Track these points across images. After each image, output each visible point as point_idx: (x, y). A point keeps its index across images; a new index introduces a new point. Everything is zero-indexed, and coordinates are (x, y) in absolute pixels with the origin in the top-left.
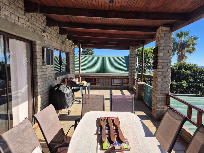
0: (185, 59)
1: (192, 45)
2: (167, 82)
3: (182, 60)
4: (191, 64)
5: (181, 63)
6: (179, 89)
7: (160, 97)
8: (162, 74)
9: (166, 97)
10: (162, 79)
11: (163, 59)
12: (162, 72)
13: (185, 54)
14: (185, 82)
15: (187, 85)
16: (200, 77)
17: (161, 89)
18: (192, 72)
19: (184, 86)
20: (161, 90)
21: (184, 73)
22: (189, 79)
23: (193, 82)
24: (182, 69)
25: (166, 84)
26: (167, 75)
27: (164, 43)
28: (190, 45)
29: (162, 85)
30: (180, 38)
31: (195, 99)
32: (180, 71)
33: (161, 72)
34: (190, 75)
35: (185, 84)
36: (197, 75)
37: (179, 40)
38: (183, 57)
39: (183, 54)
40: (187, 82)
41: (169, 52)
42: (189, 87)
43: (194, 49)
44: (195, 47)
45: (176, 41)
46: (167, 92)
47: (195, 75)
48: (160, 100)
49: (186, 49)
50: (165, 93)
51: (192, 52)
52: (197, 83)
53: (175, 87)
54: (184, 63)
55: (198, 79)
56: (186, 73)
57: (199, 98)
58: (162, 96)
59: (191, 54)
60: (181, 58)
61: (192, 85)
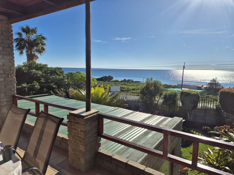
0: (35, 59)
1: (41, 44)
2: (11, 81)
3: (32, 60)
4: (42, 64)
5: (30, 62)
6: (31, 92)
7: (5, 100)
8: (4, 72)
9: (12, 99)
10: (5, 78)
11: (3, 55)
12: (4, 70)
13: (34, 53)
14: (37, 83)
15: (39, 86)
16: (51, 77)
17: (4, 91)
18: (43, 73)
19: (36, 88)
20: (5, 93)
21: (34, 74)
22: (41, 79)
23: (45, 83)
24: (32, 69)
25: (10, 84)
26: (11, 74)
27: (2, 35)
28: (39, 44)
29: (5, 86)
30: (27, 34)
31: (46, 99)
32: (30, 71)
33: (2, 70)
34: (41, 75)
35: (37, 86)
36: (48, 76)
37: (26, 36)
38: (33, 57)
39: (33, 53)
40: (39, 83)
41: (10, 47)
42: (42, 88)
43: (43, 49)
44: (44, 47)
45: (23, 38)
46: (13, 93)
47: (46, 76)
48: (5, 104)
49: (35, 48)
50: (10, 94)
51: (42, 52)
52: (48, 83)
53: (27, 90)
54: (35, 62)
55: (49, 79)
56: (37, 74)
57: (50, 97)
58: (7, 98)
59: (40, 53)
60: (31, 57)
61: (44, 86)
